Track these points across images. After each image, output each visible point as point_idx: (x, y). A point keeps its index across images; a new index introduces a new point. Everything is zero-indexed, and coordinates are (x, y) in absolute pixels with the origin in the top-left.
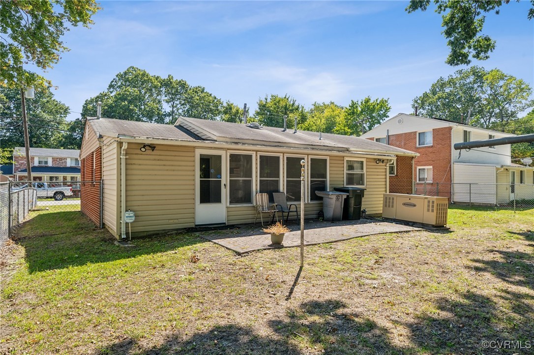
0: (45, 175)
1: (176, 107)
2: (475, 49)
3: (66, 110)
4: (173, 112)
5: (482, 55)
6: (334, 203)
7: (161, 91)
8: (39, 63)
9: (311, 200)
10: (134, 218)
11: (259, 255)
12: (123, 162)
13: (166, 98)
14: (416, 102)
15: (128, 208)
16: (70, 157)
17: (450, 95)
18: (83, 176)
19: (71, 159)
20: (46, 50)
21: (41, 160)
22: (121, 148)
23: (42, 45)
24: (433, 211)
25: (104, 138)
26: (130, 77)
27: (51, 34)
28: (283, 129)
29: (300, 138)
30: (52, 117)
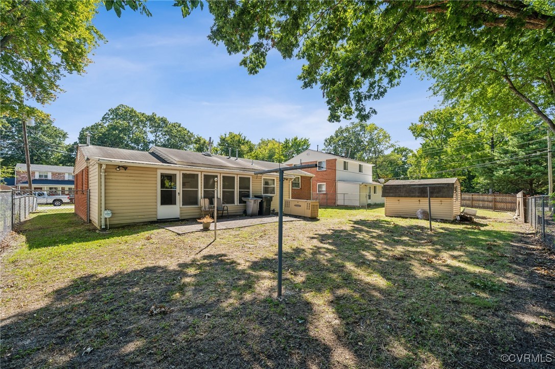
0: (45, 187)
1: (158, 136)
2: (344, 113)
3: (65, 135)
4: (156, 140)
5: (348, 117)
6: (253, 205)
7: (147, 124)
8: (38, 99)
9: (239, 203)
10: (111, 215)
11: (192, 234)
12: (103, 178)
13: (151, 130)
14: (326, 141)
15: (106, 208)
16: (67, 172)
17: (346, 138)
18: (77, 187)
19: (69, 174)
20: (44, 90)
21: (41, 174)
22: (101, 168)
23: (41, 86)
24: (309, 209)
25: (90, 161)
26: (120, 112)
27: (49, 79)
28: (228, 157)
29: (238, 164)
30: (52, 140)
